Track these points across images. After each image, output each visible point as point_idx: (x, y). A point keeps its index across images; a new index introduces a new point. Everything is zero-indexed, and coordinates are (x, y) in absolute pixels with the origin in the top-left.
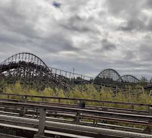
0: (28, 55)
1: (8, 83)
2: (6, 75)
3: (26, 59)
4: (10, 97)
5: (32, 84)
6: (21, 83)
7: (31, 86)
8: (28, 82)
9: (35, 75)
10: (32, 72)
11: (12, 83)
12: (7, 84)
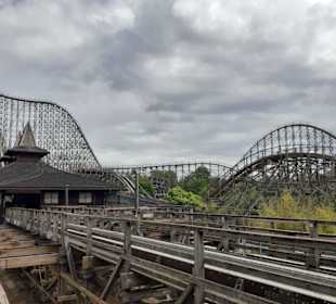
0: (296, 128)
1: (265, 195)
2: (257, 179)
3: (294, 137)
4: (275, 225)
5: (318, 194)
6: (294, 194)
7: (316, 198)
8: (308, 190)
9: (321, 172)
10: (313, 167)
11: (274, 194)
12: (262, 198)
